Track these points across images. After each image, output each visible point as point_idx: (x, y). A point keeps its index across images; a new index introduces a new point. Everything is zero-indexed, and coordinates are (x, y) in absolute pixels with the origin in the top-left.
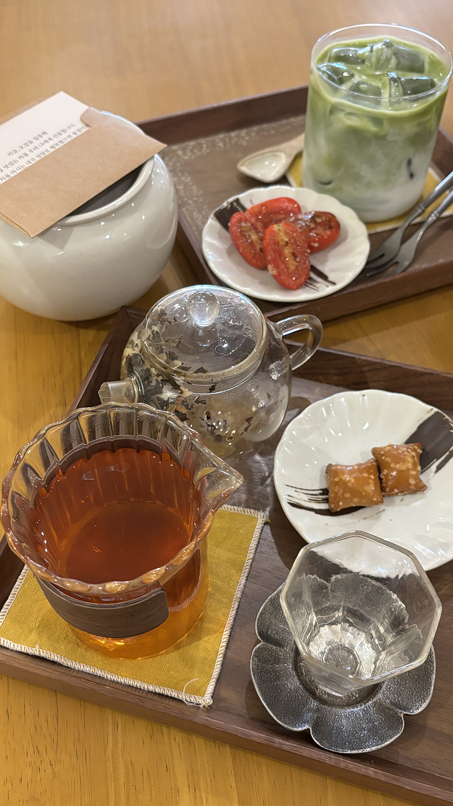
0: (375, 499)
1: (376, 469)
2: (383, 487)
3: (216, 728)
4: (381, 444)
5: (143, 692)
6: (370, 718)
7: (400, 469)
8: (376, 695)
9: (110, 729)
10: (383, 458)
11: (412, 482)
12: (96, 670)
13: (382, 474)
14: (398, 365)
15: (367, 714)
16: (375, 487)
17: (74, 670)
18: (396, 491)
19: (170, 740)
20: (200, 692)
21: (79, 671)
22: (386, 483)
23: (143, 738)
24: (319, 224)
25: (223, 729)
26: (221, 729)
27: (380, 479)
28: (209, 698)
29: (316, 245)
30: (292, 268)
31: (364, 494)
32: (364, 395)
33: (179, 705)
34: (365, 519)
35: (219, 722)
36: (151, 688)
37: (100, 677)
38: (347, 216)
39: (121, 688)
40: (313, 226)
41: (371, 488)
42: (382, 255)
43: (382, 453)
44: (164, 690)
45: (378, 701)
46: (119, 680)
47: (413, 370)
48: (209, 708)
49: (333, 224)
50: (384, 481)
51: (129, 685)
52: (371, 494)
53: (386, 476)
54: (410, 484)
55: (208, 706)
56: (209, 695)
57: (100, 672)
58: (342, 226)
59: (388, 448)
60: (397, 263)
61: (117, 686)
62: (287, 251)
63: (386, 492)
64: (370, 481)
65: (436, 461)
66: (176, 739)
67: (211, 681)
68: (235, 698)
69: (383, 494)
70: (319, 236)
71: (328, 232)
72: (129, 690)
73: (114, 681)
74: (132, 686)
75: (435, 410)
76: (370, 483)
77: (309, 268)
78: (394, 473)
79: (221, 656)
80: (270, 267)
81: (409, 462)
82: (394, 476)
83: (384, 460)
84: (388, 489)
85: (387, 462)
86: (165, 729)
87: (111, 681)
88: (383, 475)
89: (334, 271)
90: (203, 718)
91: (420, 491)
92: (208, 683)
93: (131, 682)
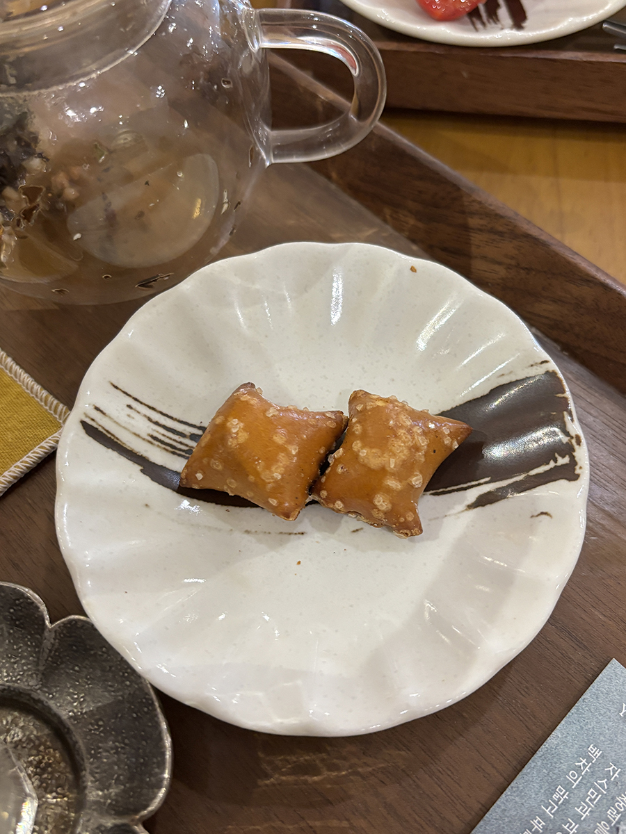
4: (379, 389)
7: (366, 461)
11: (382, 502)
14: (543, 238)
16: (299, 473)
18: (339, 505)
27: (324, 465)
32: (413, 269)
34: (247, 532)
47: (569, 263)
50: (328, 471)
53: (339, 463)
54: (375, 507)
63: (319, 496)
65: (486, 483)
69: (308, 497)
75: (553, 366)
81: (394, 455)
84: (324, 493)
85: (354, 434)
88: (334, 457)
91: (398, 530)
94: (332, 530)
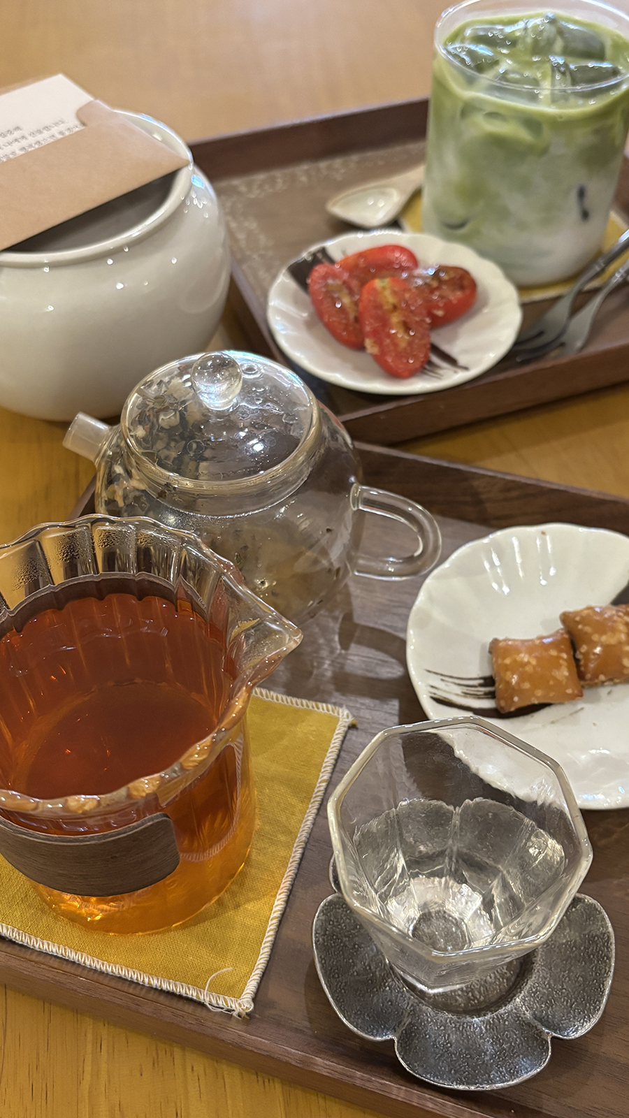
0: (569, 691)
1: (568, 644)
2: (582, 672)
3: (256, 1051)
4: (575, 605)
5: (142, 989)
7: (608, 643)
8: (512, 1000)
9: (89, 1047)
10: (580, 627)
11: (627, 663)
12: (68, 950)
13: (578, 653)
16: (570, 671)
17: (33, 950)
18: (602, 677)
19: (184, 1069)
20: (234, 990)
21: (41, 953)
22: (586, 666)
23: (141, 1065)
24: (445, 282)
25: (267, 1051)
26: (263, 1053)
27: (577, 661)
28: (248, 1001)
29: (440, 313)
30: (403, 345)
31: (551, 683)
32: (543, 533)
33: (199, 1011)
34: (553, 723)
35: (261, 1041)
36: (155, 983)
37: (74, 963)
38: (487, 274)
39: (106, 981)
40: (435, 284)
41: (564, 673)
42: (541, 334)
43: (578, 619)
44: (176, 986)
46: (104, 969)
48: (247, 1018)
49: (466, 283)
50: (582, 663)
51: (120, 978)
52: (564, 683)
53: (586, 655)
54: (625, 667)
55: (247, 1014)
56: (249, 996)
57: (73, 954)
58: (480, 289)
59: (586, 612)
60: (563, 345)
61: (101, 979)
62: (395, 319)
63: (586, 680)
64: (561, 661)
66: (195, 1068)
67: (253, 974)
68: (291, 1001)
69: (582, 683)
70: (444, 300)
71: (459, 294)
72: (119, 985)
73: (95, 970)
74: (124, 979)
76: (561, 665)
77: (428, 346)
78: (598, 650)
79: (272, 933)
80: (368, 343)
81: (621, 632)
82: (598, 654)
83: (581, 630)
84: (588, 676)
85: (586, 633)
86: (177, 1052)
87: (91, 969)
88: (581, 653)
89: (466, 351)
90: (236, 1033)
92: (248, 975)
93: (123, 973)
94: (597, 700)
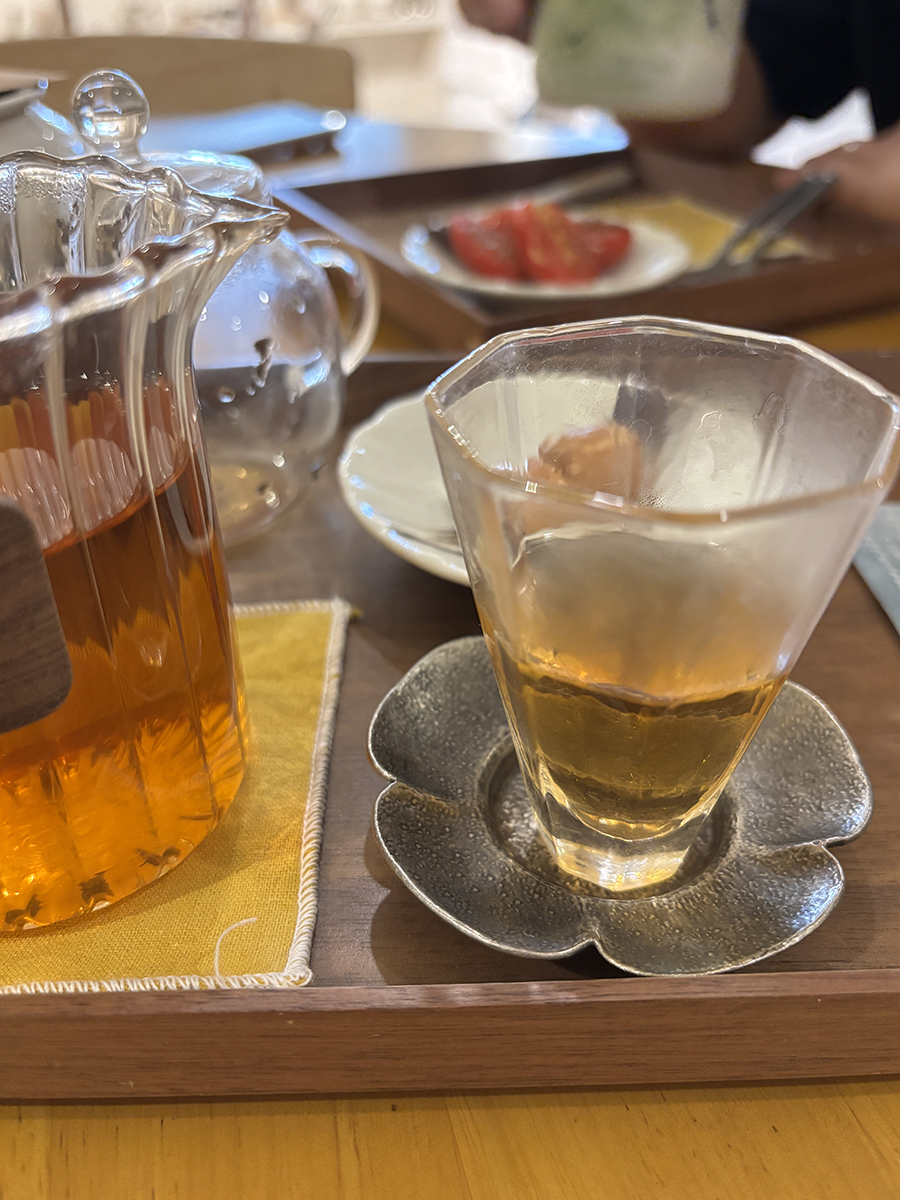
6: (742, 894)
8: (729, 846)
15: (728, 888)
28: (300, 969)
45: (741, 854)
